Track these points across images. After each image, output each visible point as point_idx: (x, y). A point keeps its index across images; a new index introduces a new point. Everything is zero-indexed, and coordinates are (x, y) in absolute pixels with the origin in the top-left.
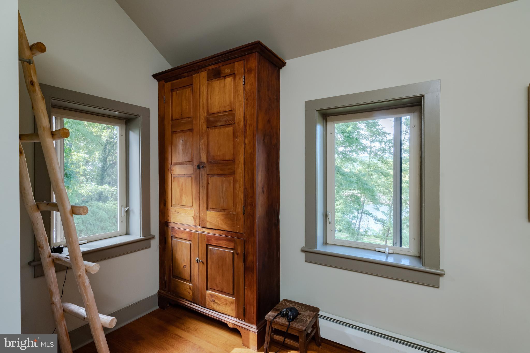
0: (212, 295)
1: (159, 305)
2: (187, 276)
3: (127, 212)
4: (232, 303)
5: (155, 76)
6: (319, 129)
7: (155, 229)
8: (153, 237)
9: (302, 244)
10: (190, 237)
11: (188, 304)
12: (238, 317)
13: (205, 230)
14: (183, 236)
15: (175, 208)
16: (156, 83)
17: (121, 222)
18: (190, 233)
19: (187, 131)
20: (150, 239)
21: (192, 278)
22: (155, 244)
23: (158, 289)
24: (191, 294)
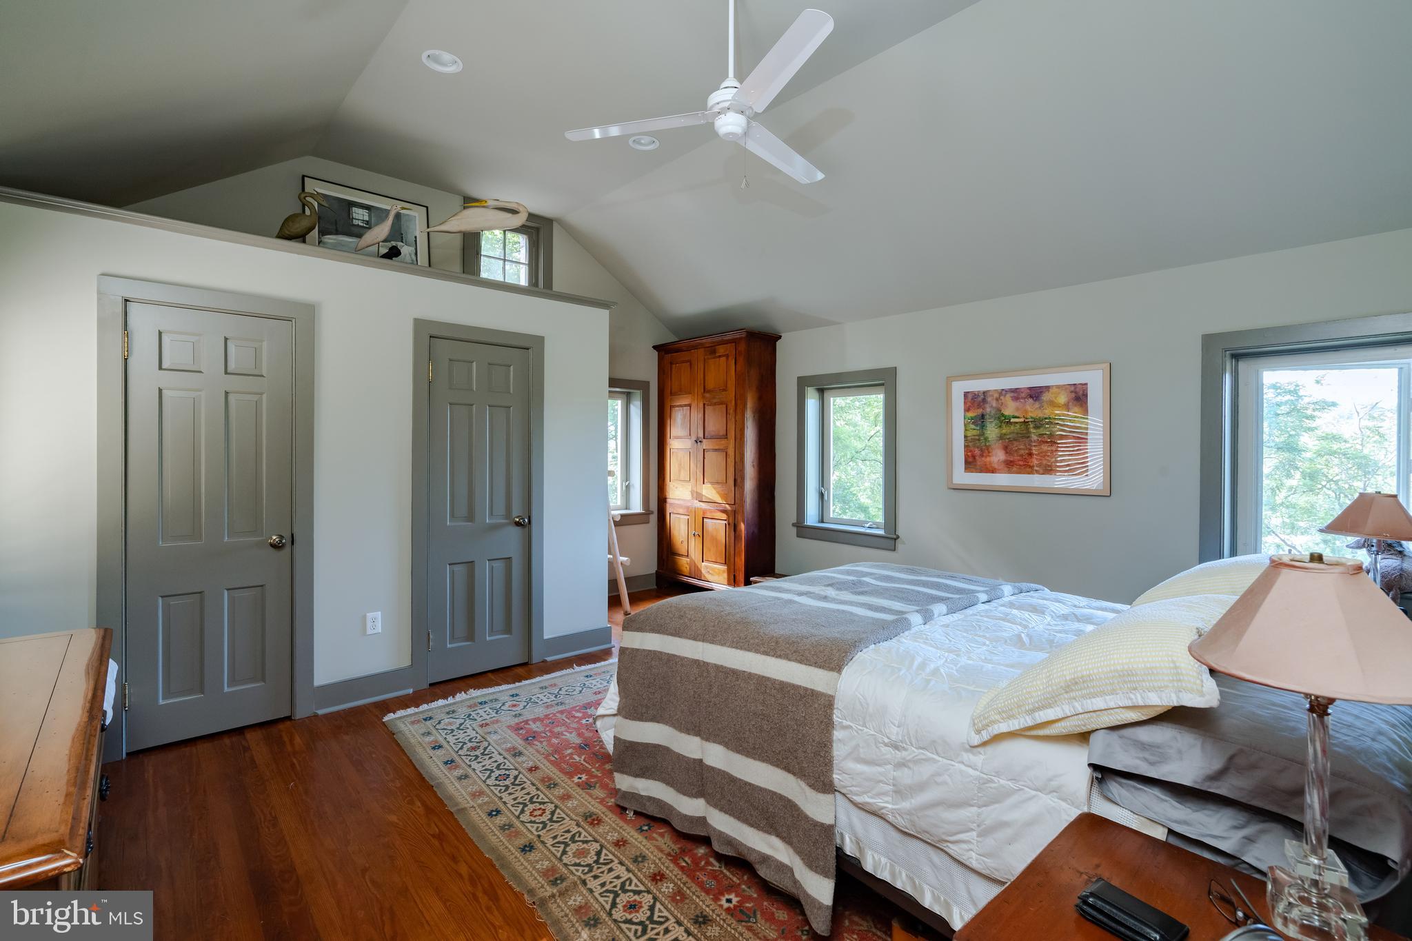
0: (707, 567)
1: (656, 585)
2: (683, 551)
3: (628, 487)
4: (724, 572)
5: (655, 347)
6: (812, 404)
7: (654, 506)
8: (652, 513)
9: (794, 519)
10: (688, 511)
11: (685, 579)
12: (729, 584)
13: (701, 503)
14: (681, 511)
15: (674, 484)
16: (656, 353)
17: (622, 496)
18: (688, 508)
19: (686, 405)
20: (649, 514)
21: (689, 553)
22: (654, 518)
23: (656, 569)
24: (688, 569)
